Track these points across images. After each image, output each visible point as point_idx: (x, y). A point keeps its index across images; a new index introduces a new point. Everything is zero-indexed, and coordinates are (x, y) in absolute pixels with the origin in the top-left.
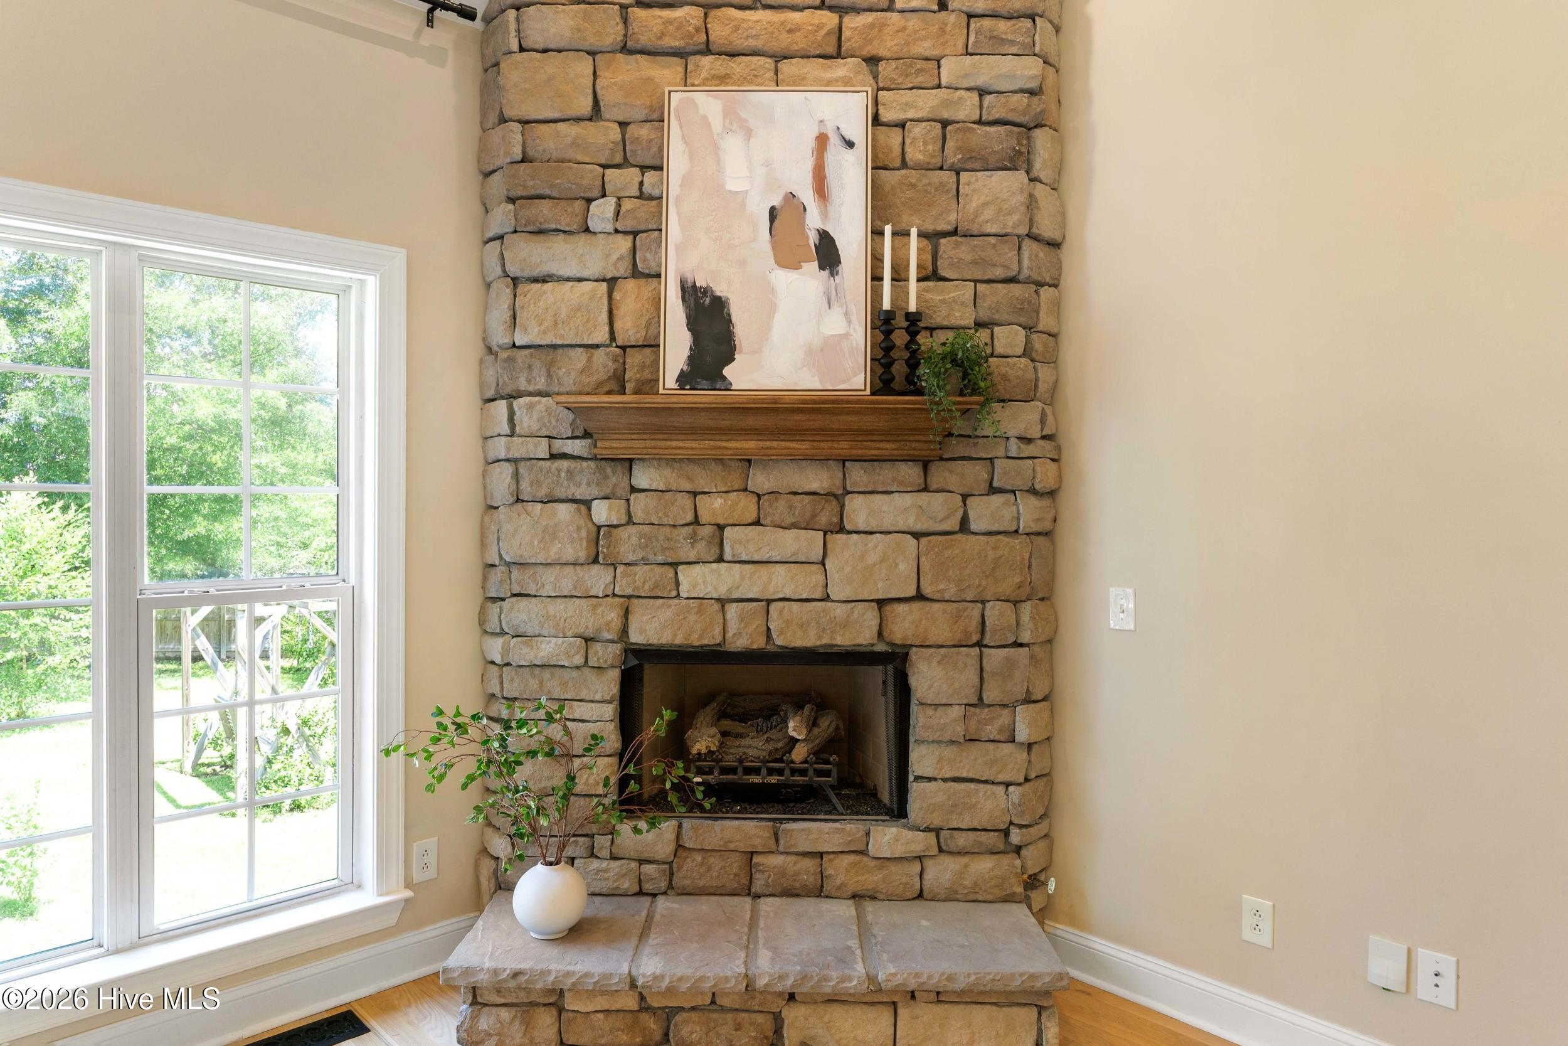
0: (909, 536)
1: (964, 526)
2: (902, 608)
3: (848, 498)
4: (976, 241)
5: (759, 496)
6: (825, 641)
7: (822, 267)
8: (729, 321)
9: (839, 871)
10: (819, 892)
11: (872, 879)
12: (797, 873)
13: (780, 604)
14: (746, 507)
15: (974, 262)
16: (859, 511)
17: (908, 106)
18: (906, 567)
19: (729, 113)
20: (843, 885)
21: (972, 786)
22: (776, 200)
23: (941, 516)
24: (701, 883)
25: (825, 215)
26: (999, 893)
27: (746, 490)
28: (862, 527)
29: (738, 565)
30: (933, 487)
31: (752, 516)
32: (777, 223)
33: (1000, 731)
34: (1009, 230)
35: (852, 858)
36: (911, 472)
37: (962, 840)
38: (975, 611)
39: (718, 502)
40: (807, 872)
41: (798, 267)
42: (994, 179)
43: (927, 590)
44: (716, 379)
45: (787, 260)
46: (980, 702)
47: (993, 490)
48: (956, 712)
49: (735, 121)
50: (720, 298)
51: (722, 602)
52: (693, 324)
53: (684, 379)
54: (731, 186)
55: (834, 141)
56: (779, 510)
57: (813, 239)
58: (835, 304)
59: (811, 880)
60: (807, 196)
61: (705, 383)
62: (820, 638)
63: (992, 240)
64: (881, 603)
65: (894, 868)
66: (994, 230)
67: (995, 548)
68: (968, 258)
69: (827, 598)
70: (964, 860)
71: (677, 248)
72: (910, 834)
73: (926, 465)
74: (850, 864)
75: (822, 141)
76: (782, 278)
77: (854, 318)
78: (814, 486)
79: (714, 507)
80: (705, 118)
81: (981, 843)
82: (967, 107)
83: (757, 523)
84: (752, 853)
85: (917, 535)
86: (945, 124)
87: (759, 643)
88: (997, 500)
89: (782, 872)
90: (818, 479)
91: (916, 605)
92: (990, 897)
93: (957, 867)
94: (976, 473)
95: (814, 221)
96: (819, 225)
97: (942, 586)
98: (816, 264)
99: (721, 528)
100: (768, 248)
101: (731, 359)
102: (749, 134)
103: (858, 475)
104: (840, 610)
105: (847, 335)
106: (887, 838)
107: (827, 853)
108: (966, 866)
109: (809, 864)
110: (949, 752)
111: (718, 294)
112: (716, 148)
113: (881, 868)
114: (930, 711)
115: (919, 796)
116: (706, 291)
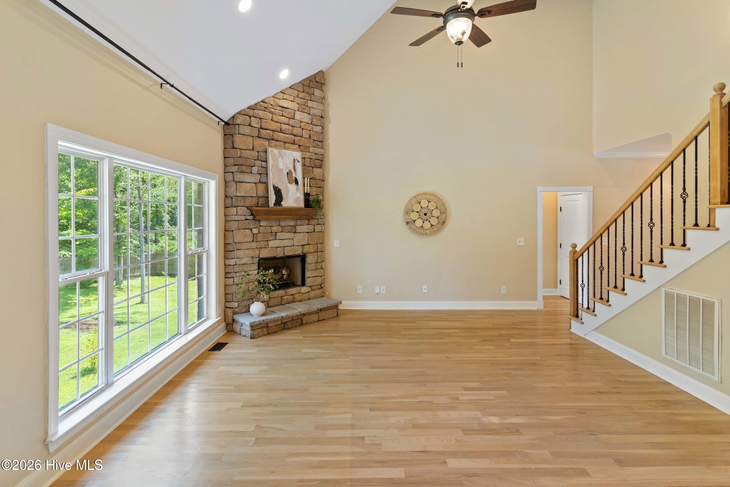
0: (306, 233)
1: (314, 231)
2: (306, 246)
3: (296, 226)
4: (316, 180)
5: (282, 227)
6: (294, 254)
7: (296, 184)
8: (281, 193)
9: (297, 297)
10: (293, 302)
11: (302, 297)
12: (290, 299)
13: (287, 247)
14: (280, 229)
15: (315, 184)
16: (299, 229)
17: (305, 155)
18: (306, 239)
19: (279, 153)
20: (298, 299)
21: (316, 277)
22: (288, 171)
23: (311, 229)
24: (274, 304)
25: (296, 174)
26: (321, 296)
27: (279, 225)
28: (299, 232)
29: (279, 240)
30: (310, 224)
31: (281, 231)
32: (288, 175)
33: (320, 267)
34: (320, 179)
35: (298, 294)
36: (307, 221)
37: (315, 288)
38: (316, 246)
39: (275, 228)
40: (291, 298)
41: (292, 184)
42: (318, 170)
43: (310, 243)
44: (280, 205)
45: (290, 183)
46: (317, 262)
47: (318, 224)
48: (314, 264)
49: (280, 155)
50: (280, 189)
51: (276, 248)
52: (275, 194)
53: (275, 204)
54: (280, 167)
55: (296, 161)
56: (286, 229)
57: (294, 179)
58: (298, 191)
59: (292, 299)
60: (293, 171)
61: (278, 205)
62: (293, 253)
63: (318, 180)
64: (302, 245)
65: (305, 295)
66: (319, 179)
67: (319, 234)
68: (314, 183)
69: (294, 246)
70: (315, 291)
71: (272, 179)
72: (307, 288)
73: (309, 220)
74: (299, 295)
75: (294, 160)
76: (290, 186)
77: (301, 193)
78: (292, 224)
79: (275, 229)
80: (275, 154)
81: (318, 287)
82: (314, 157)
83: (282, 232)
84: (282, 297)
85: (307, 233)
86: (311, 159)
87: (282, 255)
88: (319, 226)
89: (287, 299)
90: (292, 223)
91: (308, 246)
92: (319, 297)
93: (315, 293)
94: (316, 221)
95: (294, 175)
96: (295, 176)
97: (312, 242)
98: (295, 183)
99: (276, 233)
100: (287, 180)
101: (282, 201)
102: (283, 158)
103: (299, 222)
104: (296, 247)
105: (300, 197)
106: (304, 289)
107: (294, 294)
108: (316, 292)
109: (292, 297)
110: (313, 272)
111: (279, 188)
112: (277, 160)
113: (303, 295)
114: (310, 265)
115: (308, 281)
116: (277, 187)
